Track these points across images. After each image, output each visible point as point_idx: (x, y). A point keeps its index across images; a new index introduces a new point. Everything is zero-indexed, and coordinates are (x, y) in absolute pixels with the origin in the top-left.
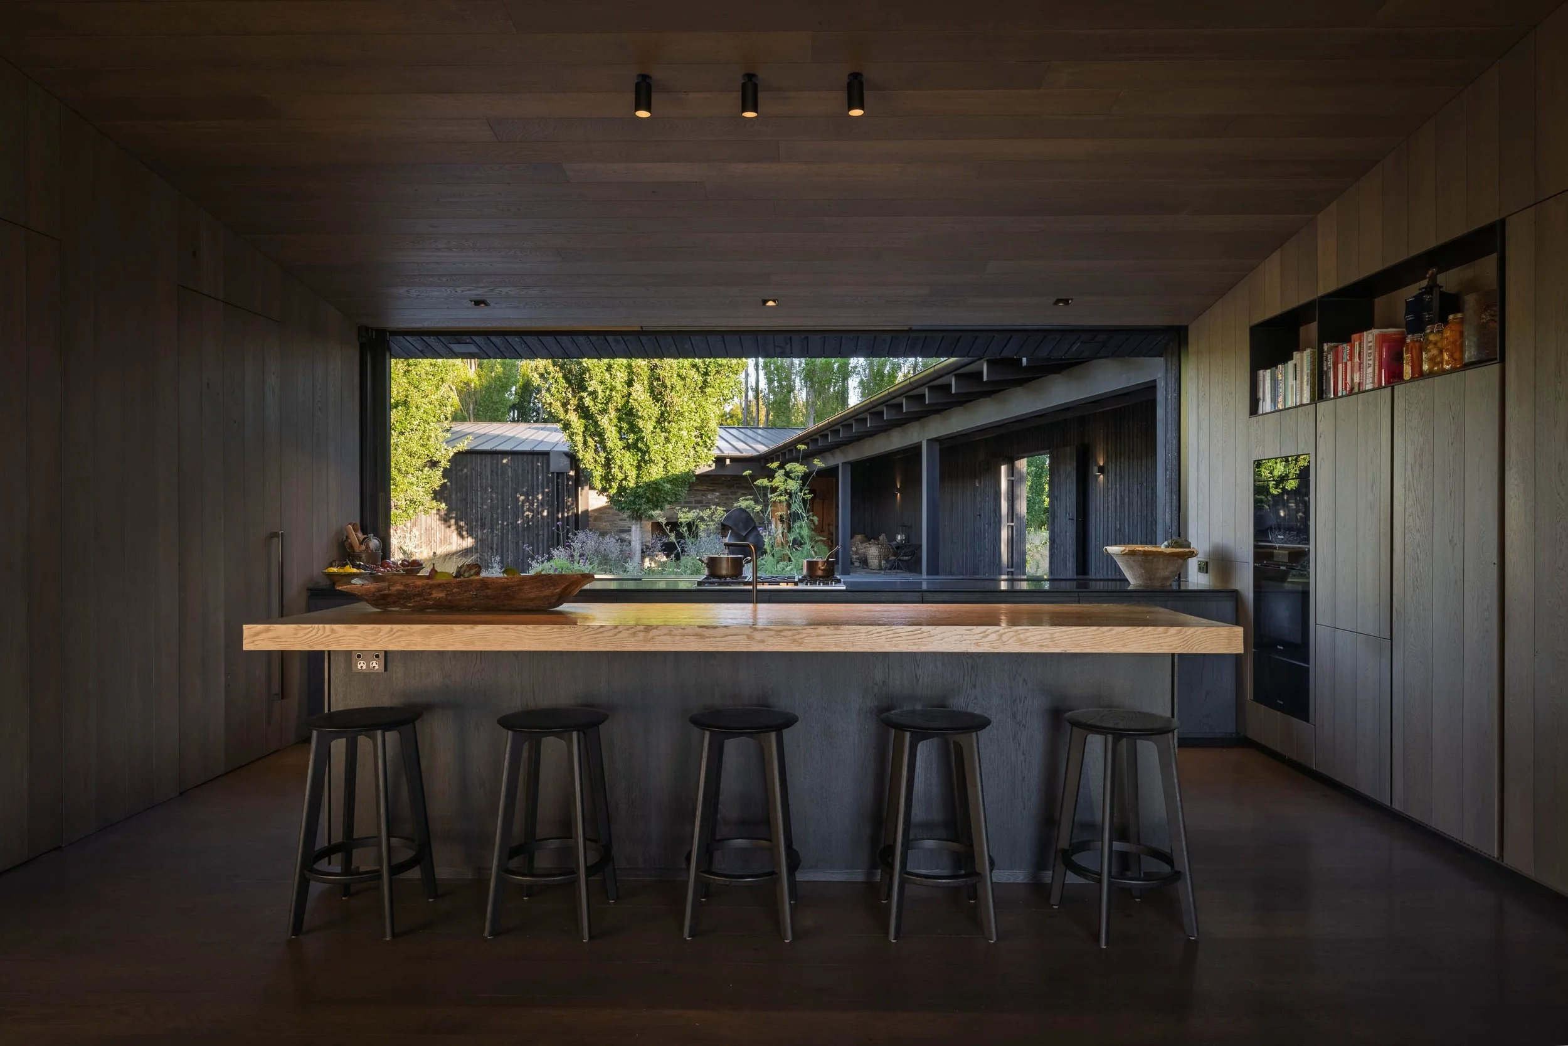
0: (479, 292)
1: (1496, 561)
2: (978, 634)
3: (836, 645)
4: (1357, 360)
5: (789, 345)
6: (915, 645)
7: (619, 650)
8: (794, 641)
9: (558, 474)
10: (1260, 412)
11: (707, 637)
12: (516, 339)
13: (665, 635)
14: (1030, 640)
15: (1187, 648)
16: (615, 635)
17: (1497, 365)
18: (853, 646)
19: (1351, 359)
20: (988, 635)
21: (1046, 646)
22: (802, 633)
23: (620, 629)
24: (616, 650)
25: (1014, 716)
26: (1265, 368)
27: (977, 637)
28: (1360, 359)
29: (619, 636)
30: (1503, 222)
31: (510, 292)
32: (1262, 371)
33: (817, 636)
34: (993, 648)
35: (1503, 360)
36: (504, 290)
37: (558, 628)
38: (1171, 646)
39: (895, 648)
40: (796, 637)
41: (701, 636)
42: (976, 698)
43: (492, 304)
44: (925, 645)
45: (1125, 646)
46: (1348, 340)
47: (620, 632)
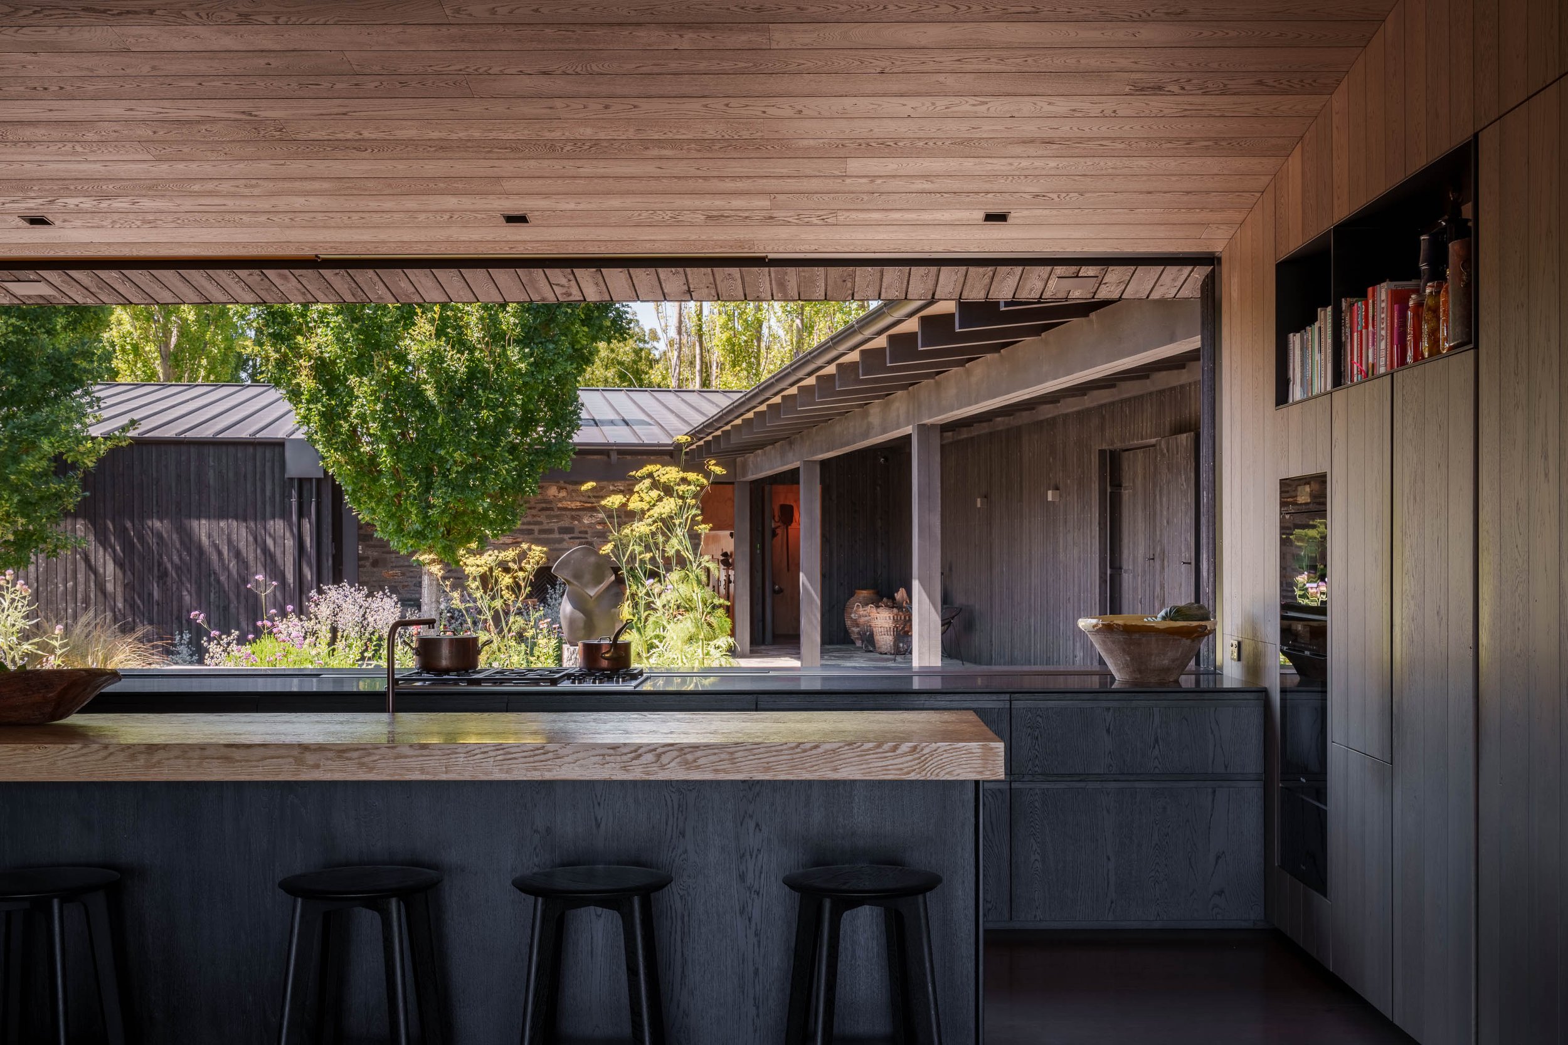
0: (31, 204)
1: (1471, 645)
2: (626, 754)
3: (422, 770)
4: (1370, 328)
5: (573, 283)
6: (536, 770)
7: (110, 780)
8: (362, 765)
9: (301, 481)
10: (1291, 401)
11: (238, 761)
12: (113, 274)
13: (177, 757)
14: (701, 761)
15: (924, 773)
16: (105, 758)
17: (1472, 351)
18: (446, 773)
19: (1367, 327)
20: (640, 755)
21: (725, 771)
22: (374, 754)
23: (111, 750)
24: (106, 779)
25: (742, 877)
26: (1297, 330)
27: (625, 758)
28: (1373, 327)
29: (112, 759)
30: (1476, 136)
31: (81, 205)
32: (1291, 335)
33: (396, 758)
34: (648, 774)
35: (1476, 347)
36: (72, 202)
37: (21, 749)
38: (901, 769)
39: (507, 775)
40: (366, 760)
41: (227, 759)
42: (686, 852)
43: (56, 223)
44: (550, 770)
45: (835, 770)
46: (1363, 295)
47: (111, 754)
